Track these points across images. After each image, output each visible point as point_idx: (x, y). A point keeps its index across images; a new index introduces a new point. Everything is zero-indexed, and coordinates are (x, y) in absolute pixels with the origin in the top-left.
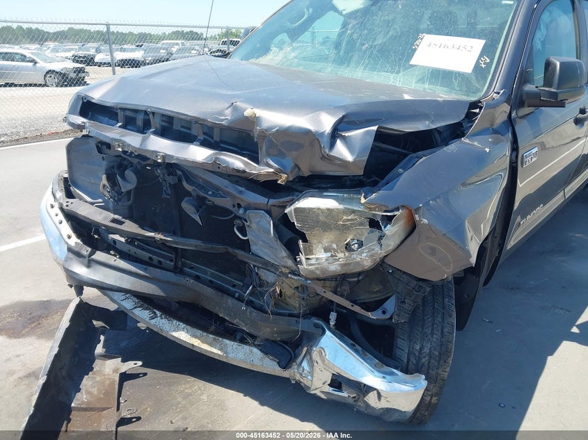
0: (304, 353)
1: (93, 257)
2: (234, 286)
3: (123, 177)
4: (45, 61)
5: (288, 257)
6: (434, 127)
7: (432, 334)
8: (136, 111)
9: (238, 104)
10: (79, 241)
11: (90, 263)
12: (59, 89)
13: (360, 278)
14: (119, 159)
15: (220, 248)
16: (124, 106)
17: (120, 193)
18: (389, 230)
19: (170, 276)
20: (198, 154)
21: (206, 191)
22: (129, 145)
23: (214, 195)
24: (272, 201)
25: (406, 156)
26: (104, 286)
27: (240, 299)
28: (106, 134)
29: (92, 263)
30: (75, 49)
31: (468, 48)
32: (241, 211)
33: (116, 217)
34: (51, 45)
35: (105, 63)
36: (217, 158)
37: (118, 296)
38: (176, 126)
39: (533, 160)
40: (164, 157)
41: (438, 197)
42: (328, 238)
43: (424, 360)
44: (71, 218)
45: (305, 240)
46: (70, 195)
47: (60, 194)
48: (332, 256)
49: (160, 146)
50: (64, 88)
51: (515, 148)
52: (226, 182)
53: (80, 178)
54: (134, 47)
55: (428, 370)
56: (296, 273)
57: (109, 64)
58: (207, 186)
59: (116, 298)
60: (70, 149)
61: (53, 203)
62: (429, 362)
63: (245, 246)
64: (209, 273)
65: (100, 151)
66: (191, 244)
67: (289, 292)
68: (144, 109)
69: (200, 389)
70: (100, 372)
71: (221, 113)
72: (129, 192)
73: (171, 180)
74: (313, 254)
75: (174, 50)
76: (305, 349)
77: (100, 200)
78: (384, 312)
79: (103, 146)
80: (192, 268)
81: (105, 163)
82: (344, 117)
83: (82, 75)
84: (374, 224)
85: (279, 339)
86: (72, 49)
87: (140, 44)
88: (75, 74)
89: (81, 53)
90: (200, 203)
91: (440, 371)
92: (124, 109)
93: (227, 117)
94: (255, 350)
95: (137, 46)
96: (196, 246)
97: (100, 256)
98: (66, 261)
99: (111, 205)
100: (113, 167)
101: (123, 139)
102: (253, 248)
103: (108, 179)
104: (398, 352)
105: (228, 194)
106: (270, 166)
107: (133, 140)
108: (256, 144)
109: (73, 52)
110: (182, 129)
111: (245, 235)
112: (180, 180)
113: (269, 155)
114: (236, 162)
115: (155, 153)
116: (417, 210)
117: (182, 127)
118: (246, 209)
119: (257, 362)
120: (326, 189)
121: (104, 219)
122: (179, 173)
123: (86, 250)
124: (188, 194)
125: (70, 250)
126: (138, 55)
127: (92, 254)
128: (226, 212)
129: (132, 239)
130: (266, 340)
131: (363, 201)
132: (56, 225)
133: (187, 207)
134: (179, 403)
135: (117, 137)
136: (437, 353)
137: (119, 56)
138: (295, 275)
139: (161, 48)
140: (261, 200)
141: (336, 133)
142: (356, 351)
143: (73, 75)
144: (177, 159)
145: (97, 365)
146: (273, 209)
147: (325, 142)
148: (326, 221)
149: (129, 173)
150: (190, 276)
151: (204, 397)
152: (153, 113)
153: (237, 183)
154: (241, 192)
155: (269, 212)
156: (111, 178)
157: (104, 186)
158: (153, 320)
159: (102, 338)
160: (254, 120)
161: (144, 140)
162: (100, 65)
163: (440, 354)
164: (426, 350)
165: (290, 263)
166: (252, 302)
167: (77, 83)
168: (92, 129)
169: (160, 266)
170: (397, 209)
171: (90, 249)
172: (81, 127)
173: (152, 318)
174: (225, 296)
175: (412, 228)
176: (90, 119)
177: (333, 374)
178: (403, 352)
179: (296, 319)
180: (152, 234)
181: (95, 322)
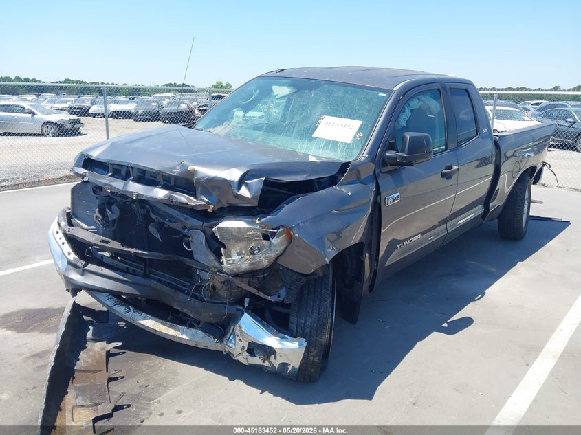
0: (231, 331)
1: (86, 268)
2: (185, 286)
3: (110, 210)
4: (43, 112)
5: (215, 259)
6: (309, 179)
7: (312, 312)
8: (121, 166)
9: (185, 163)
10: (76, 257)
11: (83, 272)
12: (56, 138)
13: (265, 275)
14: (107, 199)
15: (175, 257)
16: (113, 162)
17: (108, 222)
18: (275, 241)
19: (141, 280)
20: (160, 193)
21: (165, 219)
22: (115, 188)
23: (170, 221)
24: (205, 224)
25: (291, 196)
26: (94, 288)
27: (188, 294)
28: (101, 181)
29: (85, 273)
30: (71, 101)
31: (351, 127)
32: (186, 231)
33: (104, 238)
34: (48, 96)
35: (99, 114)
36: (171, 196)
37: (103, 296)
38: (147, 176)
39: (395, 202)
40: (138, 195)
41: (306, 221)
42: (239, 246)
43: (307, 330)
44: (72, 240)
45: (225, 248)
46: (70, 224)
47: (63, 224)
48: (242, 258)
49: (136, 188)
50: (60, 138)
51: (378, 193)
52: (177, 213)
53: (79, 212)
54: (127, 99)
55: (310, 337)
56: (221, 271)
57: (103, 115)
58: (165, 215)
59: (101, 298)
60: (74, 191)
61: (58, 230)
62: (310, 332)
63: (190, 255)
64: (168, 277)
65: (95, 192)
66: (154, 256)
67: (218, 285)
68: (126, 164)
69: (160, 363)
70: (91, 350)
71: (174, 168)
72: (114, 221)
73: (142, 212)
74: (231, 257)
75: (165, 103)
76: (232, 328)
77: (93, 227)
78: (279, 297)
79: (98, 189)
80: (155, 274)
81: (98, 201)
82: (247, 172)
83: (77, 126)
84: (266, 237)
85: (214, 322)
86: (69, 101)
87: (133, 96)
88: (71, 126)
89: (77, 105)
90: (161, 227)
91: (318, 338)
92: (113, 164)
93: (177, 171)
94: (199, 332)
95: (130, 99)
96: (157, 257)
97: (91, 267)
98: (66, 270)
99: (101, 231)
100: (103, 204)
101: (111, 184)
102: (196, 256)
103: (100, 212)
104: (291, 325)
105: (178, 220)
106: (203, 201)
107: (118, 184)
108: (195, 187)
109: (69, 104)
110: (151, 178)
111: (190, 248)
112: (148, 212)
113: (202, 194)
114: (182, 198)
115: (132, 193)
116: (291, 228)
117: (151, 176)
118: (189, 230)
119: (200, 340)
120: (238, 216)
121: (96, 240)
122: (148, 207)
123: (81, 263)
124: (153, 221)
125: (69, 263)
126: (131, 107)
127: (85, 265)
128: (177, 232)
129: (115, 254)
130: (206, 322)
131: (257, 222)
132: (59, 245)
133: (152, 229)
134: (144, 371)
135: (108, 183)
136: (315, 325)
137: (113, 108)
138: (221, 272)
139: (153, 102)
140: (198, 223)
141: (242, 181)
142: (263, 325)
143: (68, 126)
144: (146, 197)
145: (89, 345)
146: (206, 229)
147: (235, 187)
148: (237, 235)
149: (114, 207)
150: (154, 279)
151: (163, 368)
152: (132, 168)
153: (184, 213)
154: (186, 219)
155: (204, 232)
156: (102, 212)
157: (97, 217)
158: (128, 314)
159: (91, 328)
160: (193, 173)
161: (125, 185)
162: (94, 115)
163: (317, 326)
164: (309, 323)
165: (217, 264)
166: (196, 296)
167: (71, 133)
168: (90, 177)
169: (134, 273)
170: (279, 228)
171: (84, 262)
172: (83, 176)
173: (127, 312)
174: (178, 292)
175: (290, 239)
176: (89, 170)
177: (249, 342)
178: (293, 325)
179: (224, 305)
180: (129, 249)
181: (85, 318)
